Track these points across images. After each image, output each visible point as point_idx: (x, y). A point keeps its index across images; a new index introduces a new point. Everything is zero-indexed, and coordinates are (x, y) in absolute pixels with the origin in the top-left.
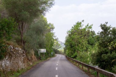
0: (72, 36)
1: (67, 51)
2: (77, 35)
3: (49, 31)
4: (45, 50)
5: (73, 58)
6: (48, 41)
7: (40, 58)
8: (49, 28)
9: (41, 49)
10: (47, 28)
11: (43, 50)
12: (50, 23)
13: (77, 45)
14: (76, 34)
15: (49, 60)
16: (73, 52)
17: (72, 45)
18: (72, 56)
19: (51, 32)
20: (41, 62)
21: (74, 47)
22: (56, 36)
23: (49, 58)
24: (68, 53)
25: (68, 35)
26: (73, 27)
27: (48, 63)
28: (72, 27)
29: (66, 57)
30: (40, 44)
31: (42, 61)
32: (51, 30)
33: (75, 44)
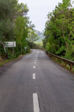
0: (57, 20)
1: (48, 44)
2: (64, 18)
3: (21, 15)
4: (15, 42)
5: (58, 55)
6: (20, 30)
7: (7, 55)
8: (20, 10)
9: (8, 42)
10: (18, 11)
11: (12, 44)
12: (22, 4)
14: (63, 17)
15: (20, 59)
16: (58, 46)
17: (57, 35)
19: (24, 16)
20: (8, 62)
21: (59, 38)
22: (31, 22)
23: (22, 55)
24: (50, 48)
25: (49, 20)
26: (58, 6)
27: (19, 65)
28: (56, 7)
29: (47, 53)
30: (7, 34)
31: (10, 61)
32: (24, 13)
33: (62, 33)
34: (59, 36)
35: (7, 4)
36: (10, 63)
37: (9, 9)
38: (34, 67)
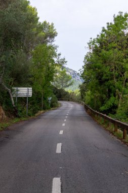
0: (104, 51)
1: (89, 92)
2: (116, 50)
3: (44, 43)
4: (30, 89)
5: (104, 112)
6: (40, 67)
7: (16, 111)
8: (42, 34)
9: (19, 88)
10: (39, 35)
11: (25, 91)
12: (45, 23)
13: (117, 78)
14: (115, 48)
15: (39, 117)
16: (104, 96)
17: (104, 77)
18: (102, 108)
19: (48, 44)
20: (17, 123)
21: (107, 83)
22: (59, 55)
23: (42, 111)
24: (92, 100)
25: (91, 51)
26: (106, 29)
28: (104, 30)
29: (86, 108)
30: (18, 75)
31: (21, 121)
32: (48, 38)
33: (112, 75)
34: (107, 80)
35: (17, 22)
36: (21, 124)
37: (21, 32)
38: (61, 132)
